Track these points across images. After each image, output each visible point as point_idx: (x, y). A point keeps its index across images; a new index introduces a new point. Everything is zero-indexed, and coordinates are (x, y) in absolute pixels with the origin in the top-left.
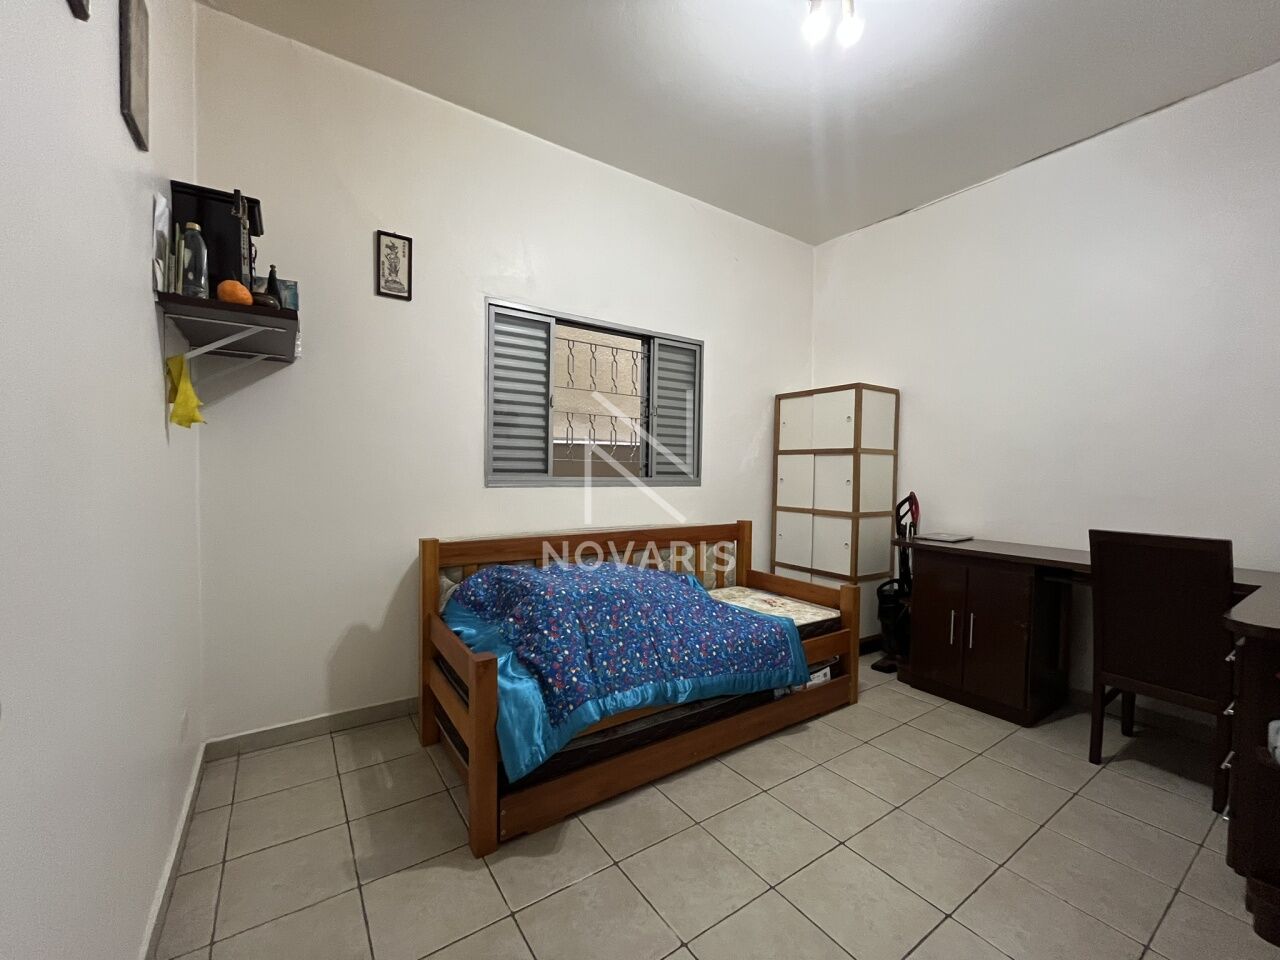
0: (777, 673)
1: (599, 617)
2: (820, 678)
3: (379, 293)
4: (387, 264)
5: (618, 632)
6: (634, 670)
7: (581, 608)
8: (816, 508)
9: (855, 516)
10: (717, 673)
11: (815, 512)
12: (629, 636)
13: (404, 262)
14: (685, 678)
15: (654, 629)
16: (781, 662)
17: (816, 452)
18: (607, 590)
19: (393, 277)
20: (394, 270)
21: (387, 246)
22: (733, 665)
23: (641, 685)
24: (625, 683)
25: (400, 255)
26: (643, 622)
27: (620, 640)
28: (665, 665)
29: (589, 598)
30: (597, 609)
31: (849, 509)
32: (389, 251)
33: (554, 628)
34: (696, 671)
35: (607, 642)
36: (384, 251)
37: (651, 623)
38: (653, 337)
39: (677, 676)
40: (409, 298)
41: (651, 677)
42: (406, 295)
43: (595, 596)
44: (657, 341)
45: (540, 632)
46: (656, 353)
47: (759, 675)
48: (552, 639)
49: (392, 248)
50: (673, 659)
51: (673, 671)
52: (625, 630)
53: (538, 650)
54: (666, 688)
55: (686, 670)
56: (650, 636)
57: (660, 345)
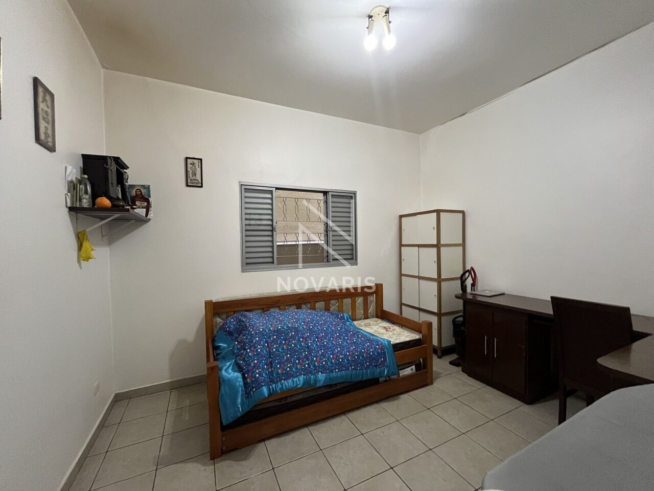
0: (378, 371)
1: (279, 341)
2: (409, 371)
3: (187, 185)
4: (191, 172)
5: (288, 349)
6: (294, 369)
7: (270, 338)
8: (421, 275)
9: (439, 280)
10: (341, 371)
11: (420, 278)
12: (293, 351)
13: (199, 170)
14: (322, 373)
15: (308, 347)
16: (381, 364)
17: (419, 246)
18: (285, 327)
19: (194, 178)
20: (194, 174)
21: (191, 164)
22: (351, 366)
23: (297, 377)
24: (288, 376)
25: (197, 167)
26: (303, 344)
27: (288, 354)
28: (312, 367)
29: (274, 332)
30: (279, 338)
31: (436, 276)
32: (191, 166)
33: (252, 349)
34: (328, 370)
35: (281, 355)
36: (189, 166)
37: (308, 344)
38: (328, 192)
39: (318, 372)
40: (202, 186)
41: (303, 373)
42: (200, 185)
43: (278, 331)
44: (330, 193)
45: (246, 350)
46: (330, 199)
47: (367, 372)
48: (250, 354)
49: (193, 164)
50: (316, 363)
51: (316, 369)
52: (292, 349)
53: (244, 360)
54: (310, 378)
55: (324, 369)
56: (305, 351)
57: (332, 195)
